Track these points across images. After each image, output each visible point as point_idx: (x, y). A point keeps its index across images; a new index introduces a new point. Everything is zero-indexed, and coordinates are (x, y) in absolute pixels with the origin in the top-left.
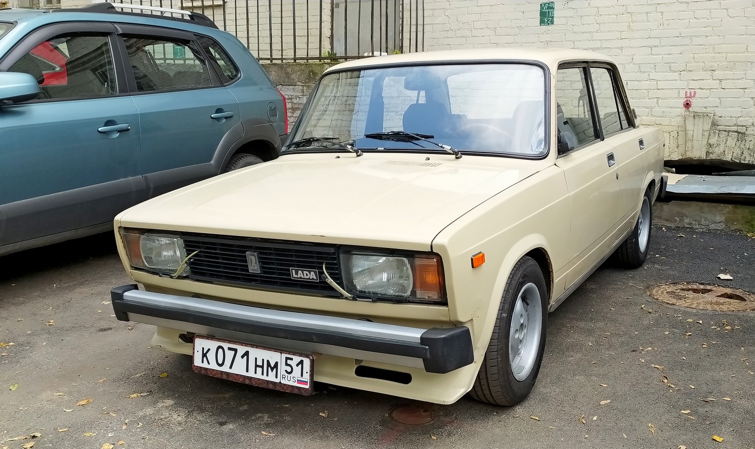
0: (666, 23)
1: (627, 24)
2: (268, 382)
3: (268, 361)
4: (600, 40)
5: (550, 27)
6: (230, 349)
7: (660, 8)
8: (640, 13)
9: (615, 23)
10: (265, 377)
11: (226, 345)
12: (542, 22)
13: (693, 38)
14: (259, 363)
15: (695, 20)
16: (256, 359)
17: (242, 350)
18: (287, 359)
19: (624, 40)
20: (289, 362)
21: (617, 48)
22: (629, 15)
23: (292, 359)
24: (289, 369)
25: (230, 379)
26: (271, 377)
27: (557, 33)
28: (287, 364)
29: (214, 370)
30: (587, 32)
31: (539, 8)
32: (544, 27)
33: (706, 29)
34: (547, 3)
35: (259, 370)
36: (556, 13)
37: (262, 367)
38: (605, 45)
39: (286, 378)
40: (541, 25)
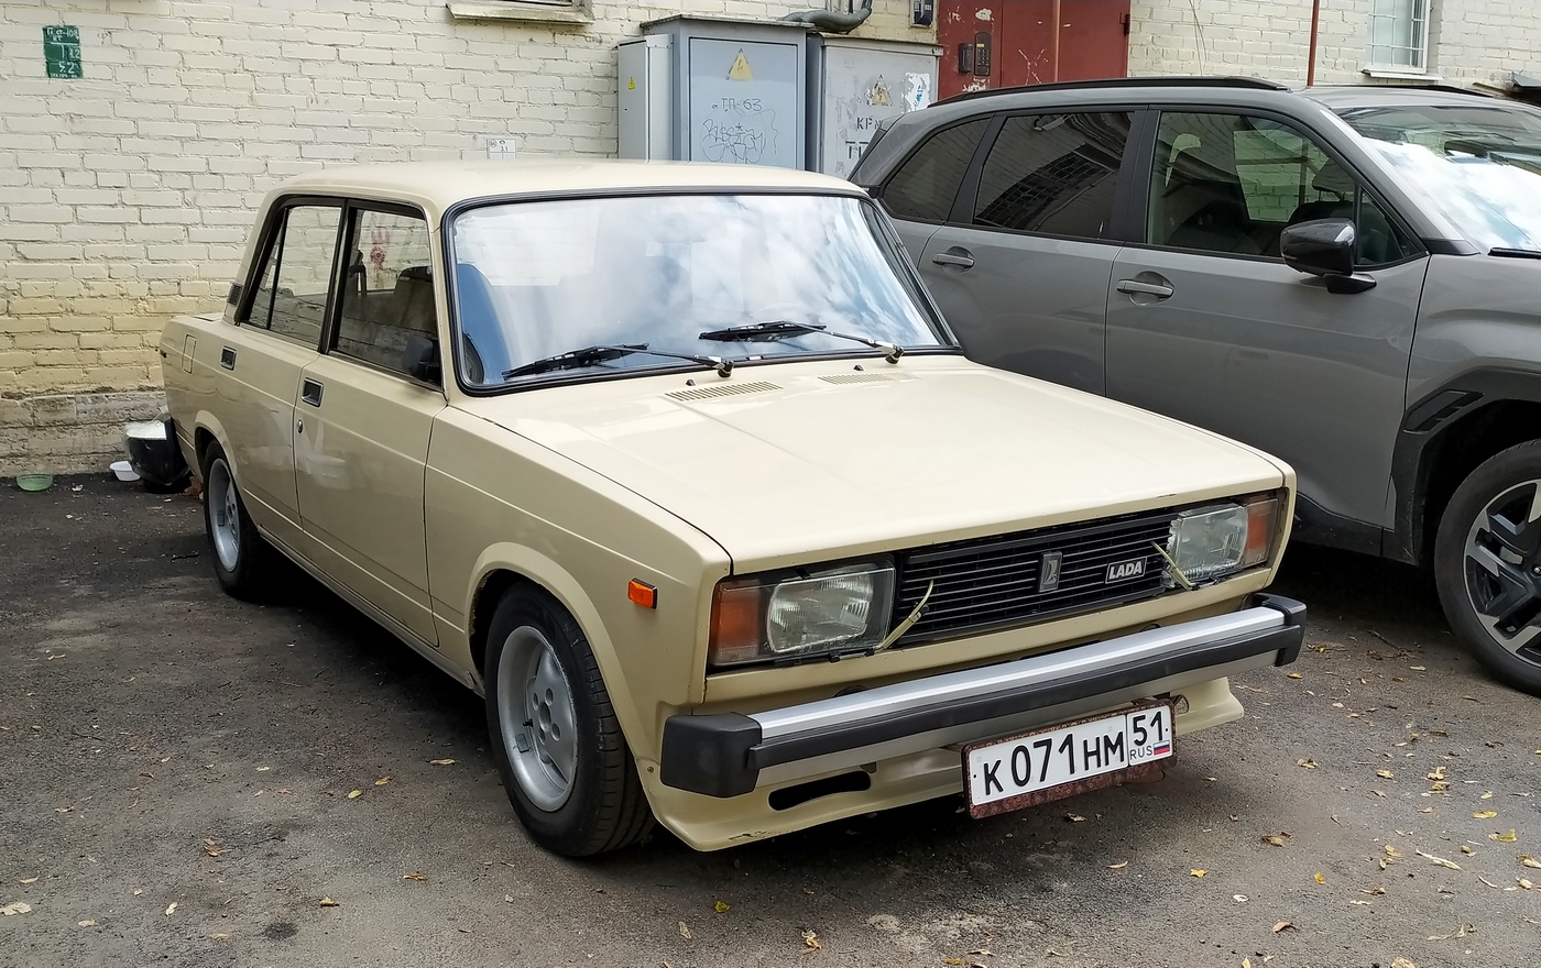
0: (320, 97)
1: (246, 93)
2: (1113, 773)
3: (1106, 737)
4: (195, 122)
5: (74, 83)
6: (1037, 745)
7: (308, 69)
8: (269, 74)
9: (221, 88)
10: (1104, 769)
11: (1028, 742)
12: (51, 70)
13: (373, 132)
14: (1092, 748)
15: (372, 99)
16: (1085, 742)
17: (1058, 737)
18: (1136, 720)
19: (245, 126)
20: (1140, 724)
21: (230, 141)
22: (249, 75)
23: (1143, 718)
24: (1140, 736)
25: (1050, 798)
26: (1115, 764)
27: (93, 98)
28: (1136, 730)
29: (1015, 797)
30: (164, 103)
31: (41, 37)
32: (58, 83)
33: (393, 116)
34: (59, 28)
35: (1092, 760)
36: (87, 53)
37: (1097, 753)
38: (206, 132)
39: (1137, 755)
40: (50, 76)
